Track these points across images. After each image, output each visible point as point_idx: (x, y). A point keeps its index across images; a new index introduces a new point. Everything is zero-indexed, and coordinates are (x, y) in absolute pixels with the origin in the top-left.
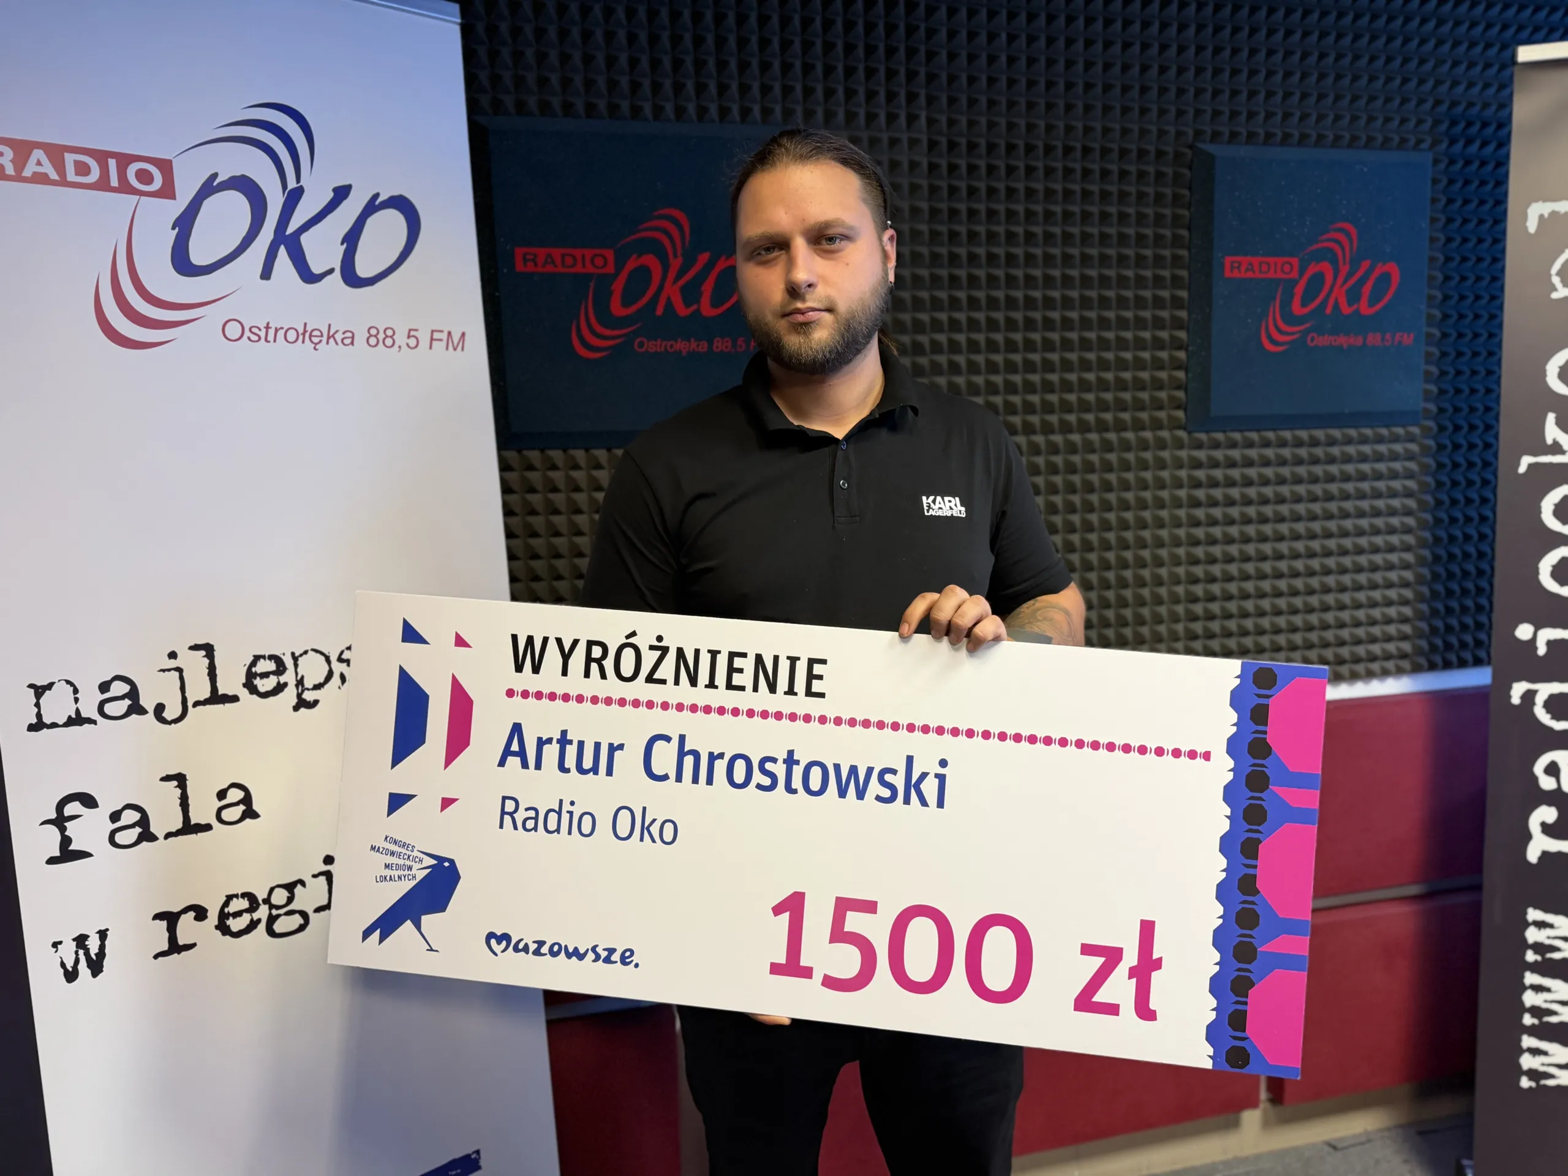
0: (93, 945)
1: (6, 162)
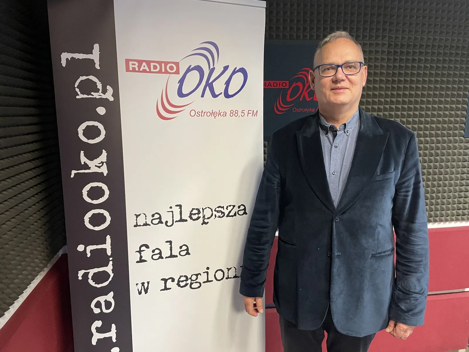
0: (146, 285)
1: (136, 67)
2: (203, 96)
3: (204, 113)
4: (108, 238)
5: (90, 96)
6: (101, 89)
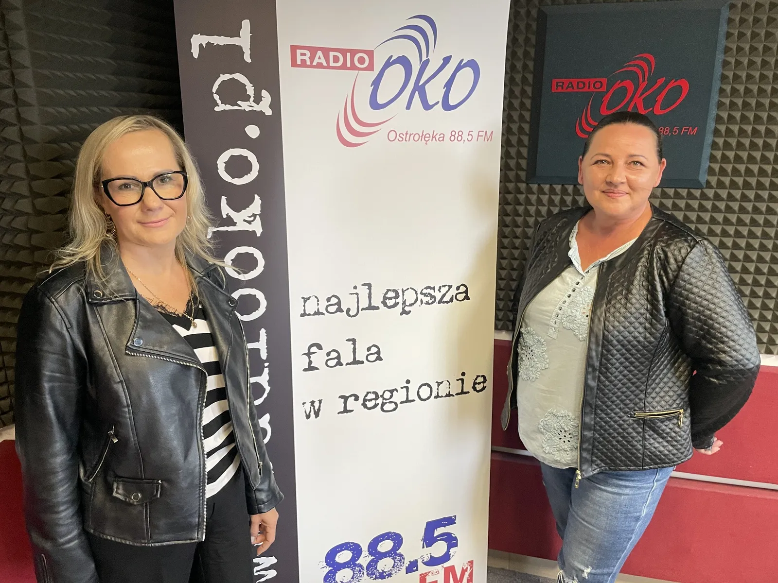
0: (317, 405)
1: (307, 58)
2: (408, 107)
3: (410, 135)
4: (263, 332)
5: (236, 108)
6: (252, 95)
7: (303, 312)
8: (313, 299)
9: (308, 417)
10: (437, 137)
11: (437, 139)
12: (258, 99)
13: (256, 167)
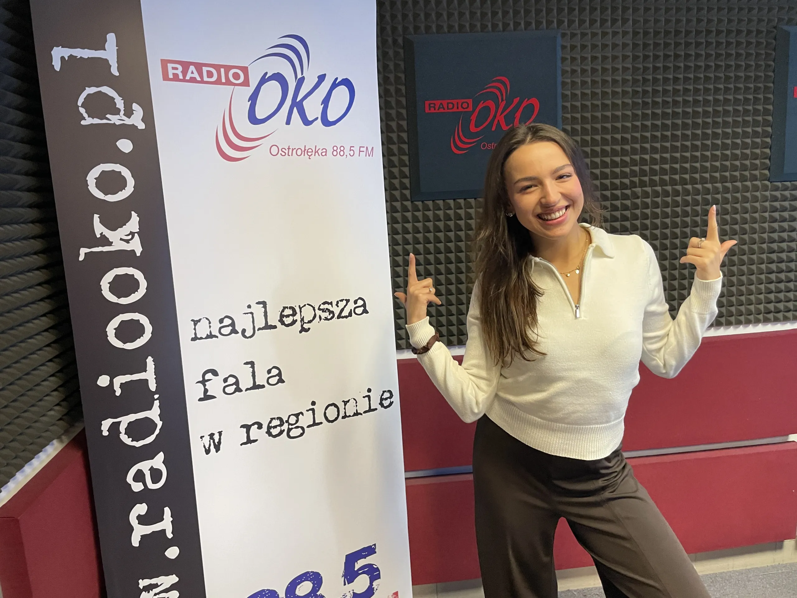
0: (216, 438)
1: (179, 72)
2: (288, 123)
3: (293, 150)
4: (150, 360)
5: (105, 121)
6: (122, 109)
7: (194, 336)
8: (204, 322)
9: (208, 451)
10: (320, 152)
11: (320, 154)
12: (129, 113)
13: (131, 182)
